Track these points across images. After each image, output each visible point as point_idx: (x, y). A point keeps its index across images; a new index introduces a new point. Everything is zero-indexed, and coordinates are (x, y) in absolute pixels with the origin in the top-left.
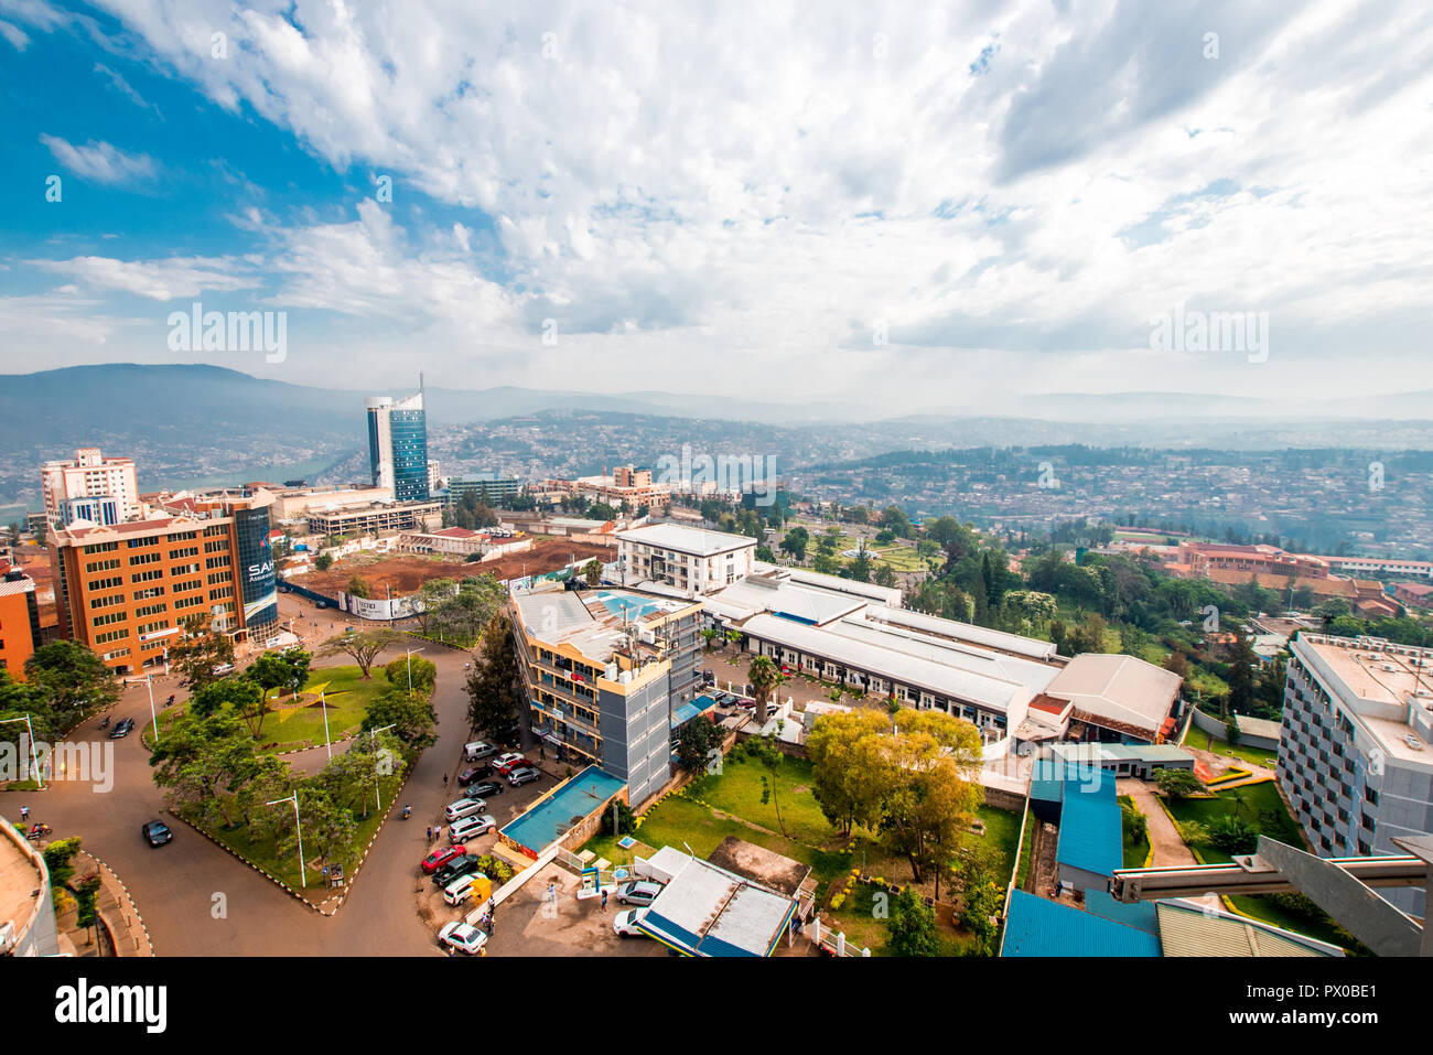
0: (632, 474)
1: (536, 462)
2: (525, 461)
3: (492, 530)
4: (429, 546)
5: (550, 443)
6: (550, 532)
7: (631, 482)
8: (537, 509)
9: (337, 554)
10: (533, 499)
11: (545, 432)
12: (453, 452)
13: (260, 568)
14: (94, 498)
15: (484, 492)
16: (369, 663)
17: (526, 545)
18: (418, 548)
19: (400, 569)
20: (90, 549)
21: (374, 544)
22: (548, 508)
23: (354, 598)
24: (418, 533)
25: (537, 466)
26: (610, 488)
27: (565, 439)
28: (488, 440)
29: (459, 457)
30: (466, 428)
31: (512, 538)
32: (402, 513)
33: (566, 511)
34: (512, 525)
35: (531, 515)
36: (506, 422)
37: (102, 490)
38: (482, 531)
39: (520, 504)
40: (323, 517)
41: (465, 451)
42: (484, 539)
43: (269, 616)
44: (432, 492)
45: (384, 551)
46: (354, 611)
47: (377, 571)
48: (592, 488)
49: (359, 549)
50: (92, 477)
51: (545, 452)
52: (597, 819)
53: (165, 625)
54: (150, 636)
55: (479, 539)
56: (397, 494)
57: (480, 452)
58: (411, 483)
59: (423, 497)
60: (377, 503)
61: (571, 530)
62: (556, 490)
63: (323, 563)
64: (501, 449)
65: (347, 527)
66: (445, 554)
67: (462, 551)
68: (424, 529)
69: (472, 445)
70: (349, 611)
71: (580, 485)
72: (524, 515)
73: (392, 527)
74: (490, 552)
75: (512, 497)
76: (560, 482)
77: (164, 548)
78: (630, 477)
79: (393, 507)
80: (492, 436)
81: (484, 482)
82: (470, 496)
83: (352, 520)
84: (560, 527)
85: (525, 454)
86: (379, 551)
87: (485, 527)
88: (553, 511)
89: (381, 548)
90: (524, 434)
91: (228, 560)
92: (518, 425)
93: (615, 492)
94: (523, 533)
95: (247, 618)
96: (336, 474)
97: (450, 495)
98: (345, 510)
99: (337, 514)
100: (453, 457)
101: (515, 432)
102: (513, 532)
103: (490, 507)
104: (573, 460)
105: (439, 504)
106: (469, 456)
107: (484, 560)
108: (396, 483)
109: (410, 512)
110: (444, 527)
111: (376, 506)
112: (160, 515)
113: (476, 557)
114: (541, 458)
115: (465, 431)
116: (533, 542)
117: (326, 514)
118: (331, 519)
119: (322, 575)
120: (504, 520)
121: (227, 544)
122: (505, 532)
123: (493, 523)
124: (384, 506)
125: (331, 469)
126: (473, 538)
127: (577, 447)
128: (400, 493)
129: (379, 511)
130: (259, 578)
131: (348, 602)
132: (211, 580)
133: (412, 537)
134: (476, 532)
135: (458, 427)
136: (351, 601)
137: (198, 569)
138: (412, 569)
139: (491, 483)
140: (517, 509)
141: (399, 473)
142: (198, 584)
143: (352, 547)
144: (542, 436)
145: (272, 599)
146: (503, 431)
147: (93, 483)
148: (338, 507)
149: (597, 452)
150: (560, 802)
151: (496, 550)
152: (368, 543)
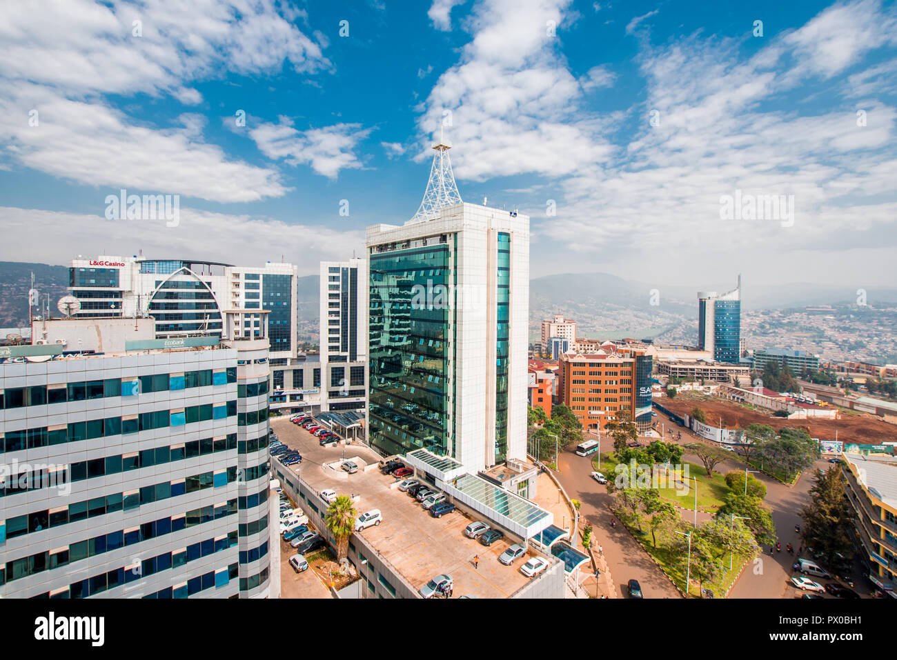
3: (795, 395)
4: (741, 397)
6: (856, 407)
8: (838, 385)
9: (678, 390)
10: (834, 377)
11: (841, 320)
12: (751, 330)
13: (646, 389)
14: (561, 338)
15: (785, 364)
16: (711, 468)
17: (831, 414)
18: (734, 397)
19: (721, 409)
20: (575, 364)
21: (701, 388)
22: (852, 386)
23: (695, 421)
24: (731, 386)
28: (781, 324)
30: (763, 313)
31: (814, 406)
32: (720, 370)
33: (872, 392)
34: (815, 395)
35: (833, 389)
36: (800, 311)
37: (563, 334)
38: (786, 394)
39: (821, 377)
40: (667, 364)
41: (762, 330)
42: (788, 400)
43: (646, 418)
44: (742, 360)
45: (708, 394)
46: (695, 429)
49: (691, 389)
50: (560, 328)
51: (840, 337)
53: (599, 409)
54: (593, 412)
55: (784, 400)
56: (715, 357)
57: (774, 332)
58: (727, 350)
59: (735, 361)
60: (702, 361)
61: (881, 411)
63: (671, 394)
65: (682, 373)
66: (756, 406)
67: (769, 406)
68: (737, 384)
69: (768, 327)
70: (691, 428)
72: (826, 388)
73: (711, 378)
74: (796, 413)
75: (810, 372)
76: (863, 366)
77: (603, 369)
79: (713, 365)
80: (785, 321)
81: (785, 357)
82: (773, 366)
83: (686, 369)
84: (869, 405)
85: (819, 337)
86: (705, 393)
87: (789, 391)
88: (857, 390)
89: (706, 392)
90: (816, 321)
91: (630, 382)
92: (812, 313)
94: (826, 404)
95: (636, 416)
96: (666, 338)
97: (755, 362)
98: (681, 362)
99: (676, 364)
100: (751, 334)
101: (809, 319)
102: (816, 401)
103: (792, 377)
105: (747, 368)
106: (765, 334)
107: (790, 417)
108: (715, 349)
109: (725, 370)
110: (753, 385)
111: (701, 363)
112: (601, 352)
113: (784, 414)
114: (835, 342)
115: (761, 316)
116: (839, 413)
117: (669, 363)
118: (672, 366)
119: (671, 401)
120: (806, 389)
121: (630, 373)
122: (808, 399)
123: (795, 389)
124: (707, 363)
125: (663, 334)
126: (778, 399)
128: (718, 356)
129: (703, 366)
130: (645, 395)
131: (690, 422)
132: (621, 390)
133: (729, 388)
134: (781, 394)
135: (756, 312)
136: (693, 423)
137: (616, 383)
138: (729, 411)
139: (792, 358)
140: (816, 382)
141: (718, 342)
142: (615, 391)
143: (686, 387)
144: (837, 324)
145: (649, 409)
146: (796, 317)
147: (560, 331)
148: (677, 360)
151: (801, 412)
152: (697, 386)
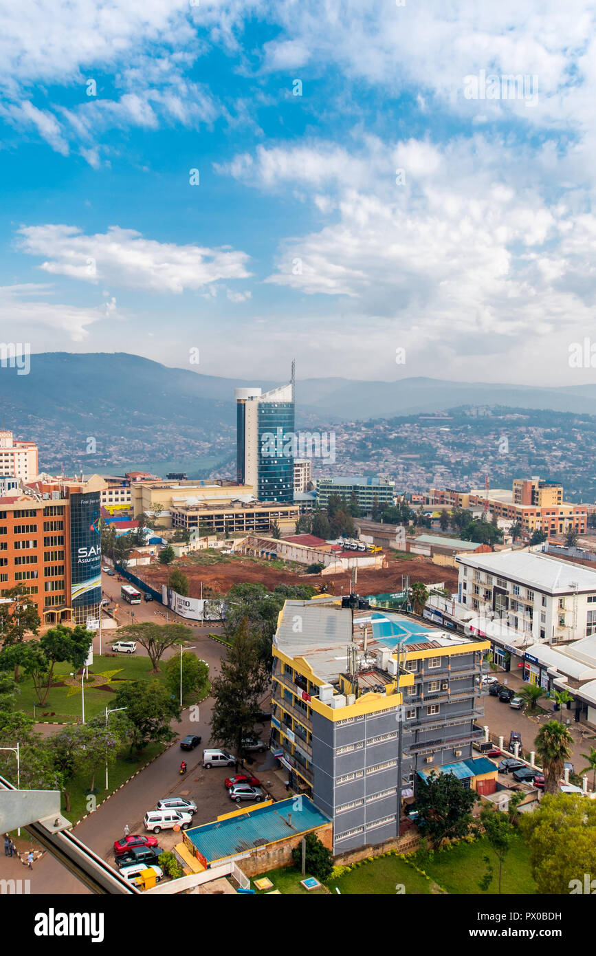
0: (537, 489)
1: (441, 469)
2: (429, 467)
3: (348, 541)
4: (274, 552)
5: (462, 447)
6: (412, 550)
7: (534, 499)
8: (411, 523)
9: (180, 550)
12: (348, 452)
13: (88, 551)
15: (354, 498)
16: (158, 658)
17: (377, 562)
18: (263, 553)
19: (235, 572)
21: (221, 544)
22: (425, 523)
23: (173, 594)
24: (266, 537)
25: (442, 475)
26: (506, 504)
27: (479, 442)
29: (354, 458)
31: (367, 553)
32: (261, 514)
33: (444, 528)
34: (374, 539)
36: (411, 420)
38: (337, 541)
40: (183, 512)
42: (335, 549)
43: (92, 598)
44: (299, 494)
45: (225, 551)
47: (214, 572)
48: (486, 504)
49: (202, 547)
51: (453, 457)
52: (287, 850)
55: (328, 549)
58: (274, 482)
60: (236, 501)
61: (436, 550)
62: (442, 502)
63: (166, 557)
64: (401, 452)
66: (288, 562)
67: (304, 561)
68: (277, 534)
71: (471, 499)
72: (393, 528)
74: (332, 565)
75: (384, 507)
76: (448, 494)
77: (10, 523)
78: (533, 492)
79: (252, 506)
81: (355, 488)
83: (210, 517)
84: (425, 545)
86: (221, 552)
87: (344, 536)
88: (429, 527)
89: (223, 549)
91: (61, 540)
93: (513, 510)
94: (380, 549)
95: (73, 597)
97: (319, 498)
98: (206, 507)
102: (370, 546)
104: (486, 469)
105: (299, 508)
106: (366, 457)
107: (324, 572)
108: (260, 483)
110: (297, 533)
111: (236, 505)
113: (317, 568)
114: (448, 464)
117: (187, 509)
118: (190, 513)
120: (367, 532)
121: (61, 525)
122: (360, 545)
124: (244, 504)
126: (322, 548)
127: (493, 453)
128: (263, 493)
130: (86, 561)
131: (169, 597)
134: (330, 541)
142: (34, 560)
149: (518, 461)
150: (254, 822)
151: (342, 564)
152: (214, 542)
